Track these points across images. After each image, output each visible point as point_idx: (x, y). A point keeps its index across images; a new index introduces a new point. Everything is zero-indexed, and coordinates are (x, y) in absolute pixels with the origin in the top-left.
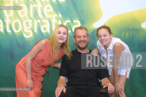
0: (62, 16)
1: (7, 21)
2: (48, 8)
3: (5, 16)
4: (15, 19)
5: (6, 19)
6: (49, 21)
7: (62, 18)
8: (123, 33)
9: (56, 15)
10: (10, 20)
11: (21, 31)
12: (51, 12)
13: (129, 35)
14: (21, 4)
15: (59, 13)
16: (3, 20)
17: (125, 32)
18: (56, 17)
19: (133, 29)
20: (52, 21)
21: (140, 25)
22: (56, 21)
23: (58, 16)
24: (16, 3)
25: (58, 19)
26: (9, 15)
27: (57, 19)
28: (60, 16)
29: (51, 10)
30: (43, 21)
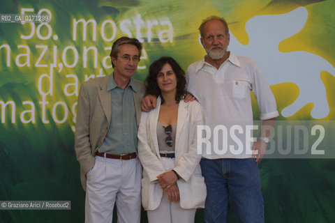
1: (44, 103)
3: (39, 94)
4: (58, 100)
5: (42, 100)
10: (47, 103)
11: (67, 122)
14: (68, 73)
16: (36, 101)
24: (59, 71)
26: (47, 94)
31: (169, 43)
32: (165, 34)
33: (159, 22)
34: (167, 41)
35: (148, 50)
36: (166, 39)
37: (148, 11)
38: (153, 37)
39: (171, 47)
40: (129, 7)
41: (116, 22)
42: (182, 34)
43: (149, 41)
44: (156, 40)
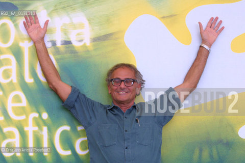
0: (49, 116)
2: (17, 99)
6: (18, 128)
7: (49, 122)
8: (197, 152)
9: (37, 115)
12: (23, 108)
13: (211, 156)
15: (42, 109)
17: (201, 150)
18: (35, 119)
19: (220, 142)
20: (26, 129)
21: (234, 131)
22: (36, 128)
23: (40, 116)
25: (41, 123)
27: (38, 125)
28: (45, 116)
29: (24, 102)
30: (5, 130)
31: (84, 46)
32: (79, 34)
33: (71, 19)
34: (81, 44)
35: (58, 57)
36: (81, 41)
37: (56, 6)
38: (64, 39)
39: (88, 51)
40: (30, 2)
41: (14, 21)
42: (103, 34)
43: (59, 44)
44: (67, 43)
